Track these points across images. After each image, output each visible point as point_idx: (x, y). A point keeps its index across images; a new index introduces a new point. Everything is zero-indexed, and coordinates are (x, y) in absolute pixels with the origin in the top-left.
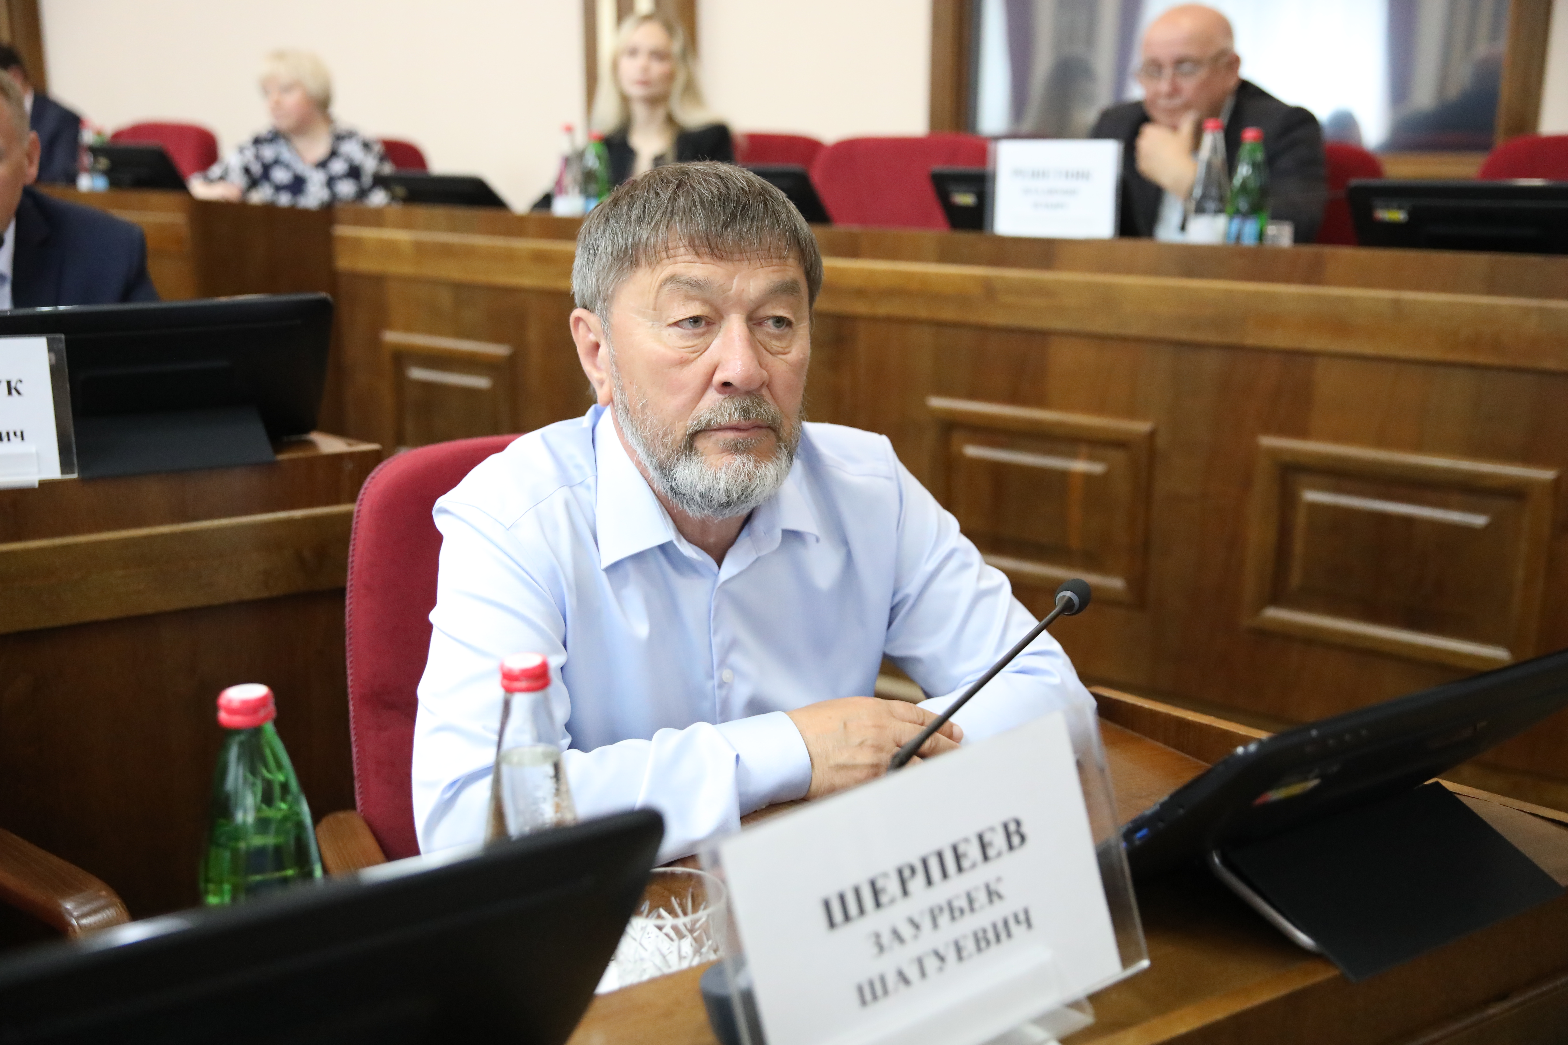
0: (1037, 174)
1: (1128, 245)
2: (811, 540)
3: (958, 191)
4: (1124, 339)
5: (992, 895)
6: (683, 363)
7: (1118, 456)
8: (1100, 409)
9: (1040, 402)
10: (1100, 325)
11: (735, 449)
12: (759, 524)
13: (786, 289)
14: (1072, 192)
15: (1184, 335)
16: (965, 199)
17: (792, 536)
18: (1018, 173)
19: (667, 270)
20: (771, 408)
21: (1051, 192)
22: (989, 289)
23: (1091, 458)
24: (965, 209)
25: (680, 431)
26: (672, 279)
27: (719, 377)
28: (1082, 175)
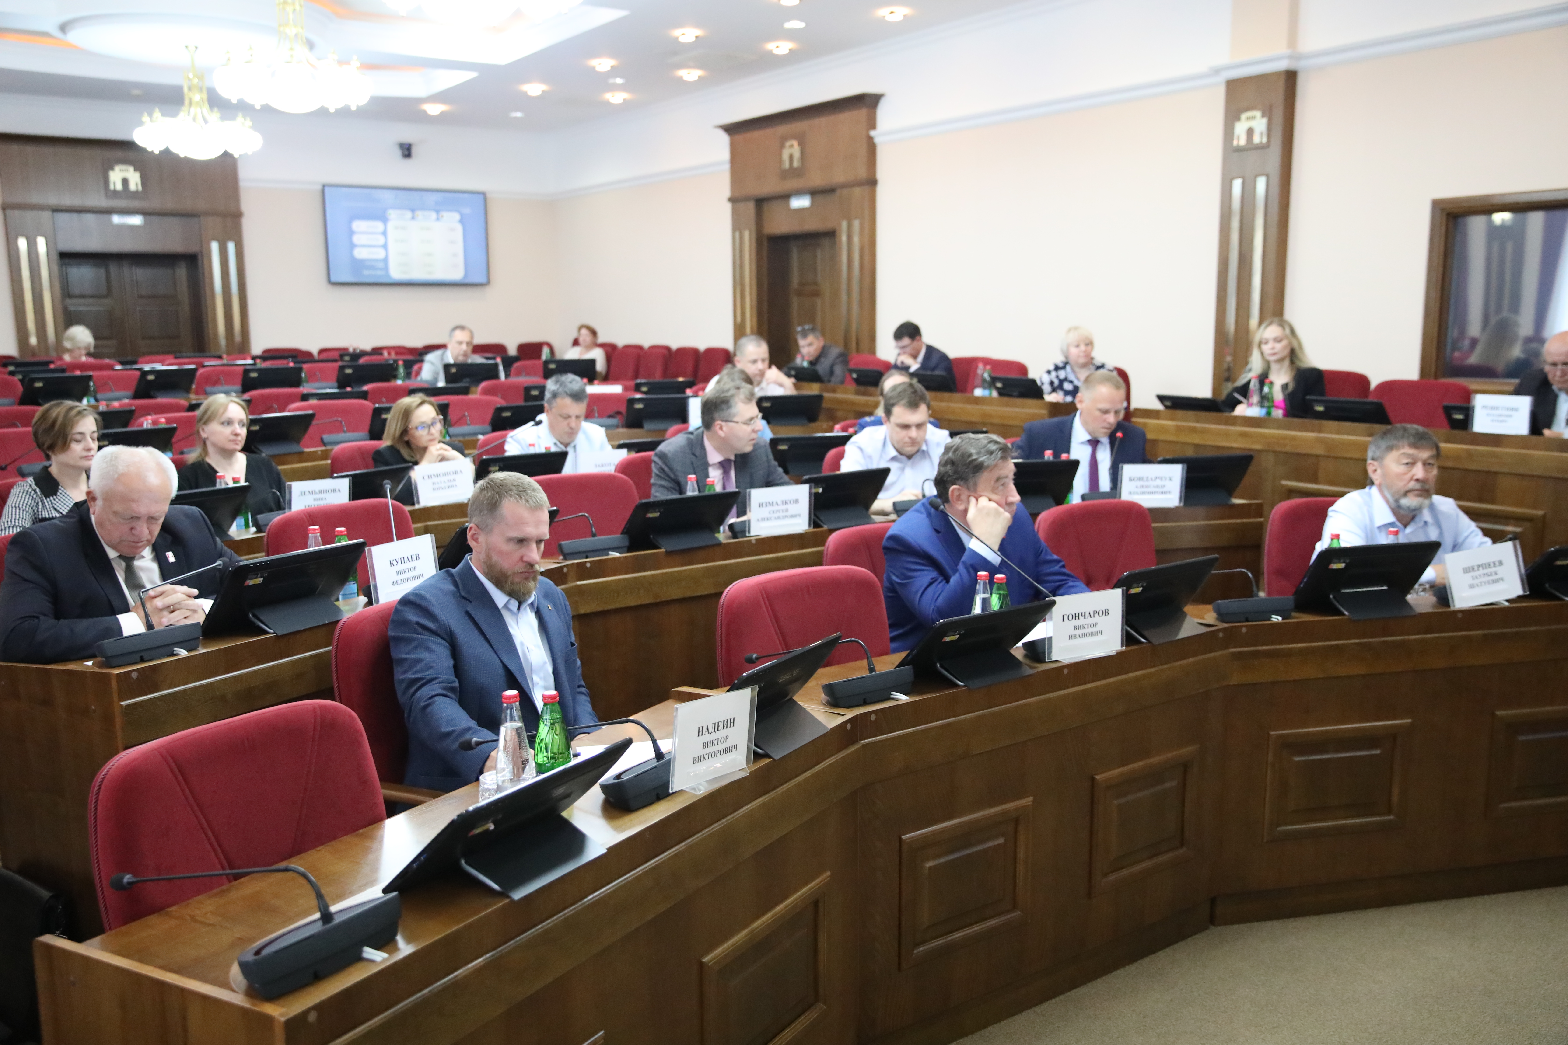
0: (1493, 408)
1: (1535, 438)
2: (1429, 525)
3: (1456, 413)
4: (1532, 476)
5: (1496, 574)
6: (1405, 474)
7: (1528, 525)
8: (1521, 504)
9: (1493, 502)
10: (1521, 470)
11: (1418, 496)
12: (1417, 519)
13: (1432, 457)
14: (1510, 416)
15: (1559, 476)
16: (1459, 417)
17: (1426, 523)
18: (1485, 407)
19: (1402, 451)
20: (1427, 487)
21: (1500, 415)
22: (1470, 454)
23: (1515, 525)
24: (1459, 420)
25: (1403, 491)
26: (1403, 454)
27: (1415, 477)
28: (1515, 409)
